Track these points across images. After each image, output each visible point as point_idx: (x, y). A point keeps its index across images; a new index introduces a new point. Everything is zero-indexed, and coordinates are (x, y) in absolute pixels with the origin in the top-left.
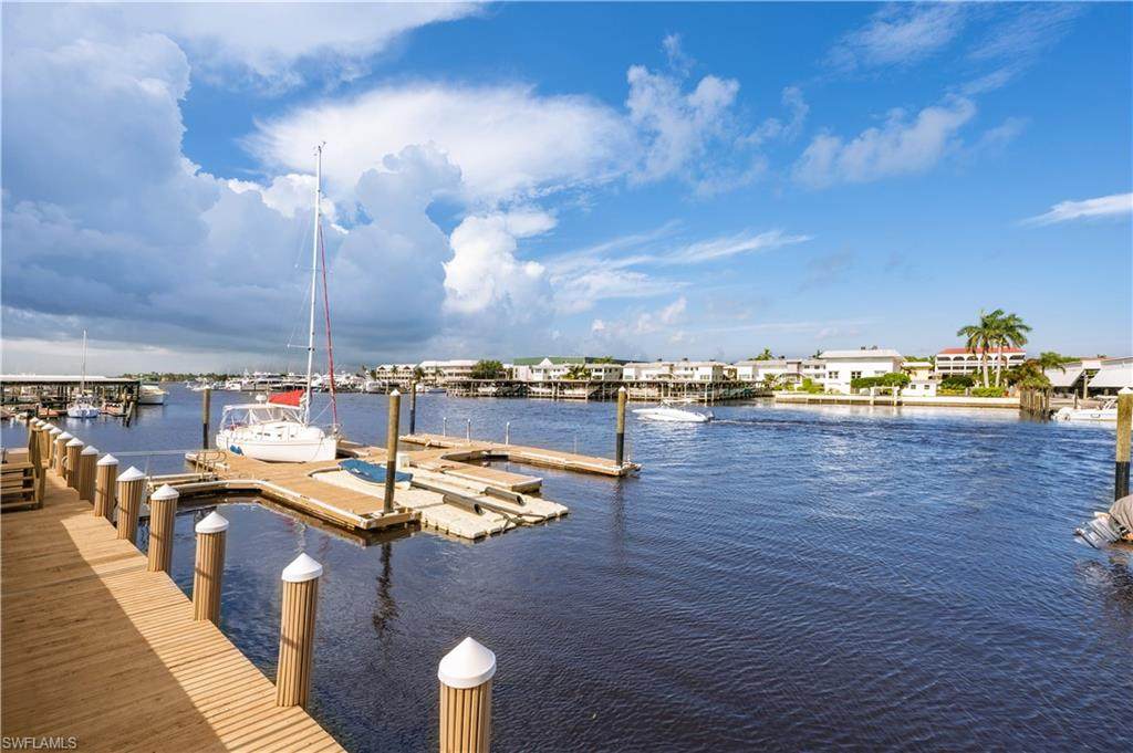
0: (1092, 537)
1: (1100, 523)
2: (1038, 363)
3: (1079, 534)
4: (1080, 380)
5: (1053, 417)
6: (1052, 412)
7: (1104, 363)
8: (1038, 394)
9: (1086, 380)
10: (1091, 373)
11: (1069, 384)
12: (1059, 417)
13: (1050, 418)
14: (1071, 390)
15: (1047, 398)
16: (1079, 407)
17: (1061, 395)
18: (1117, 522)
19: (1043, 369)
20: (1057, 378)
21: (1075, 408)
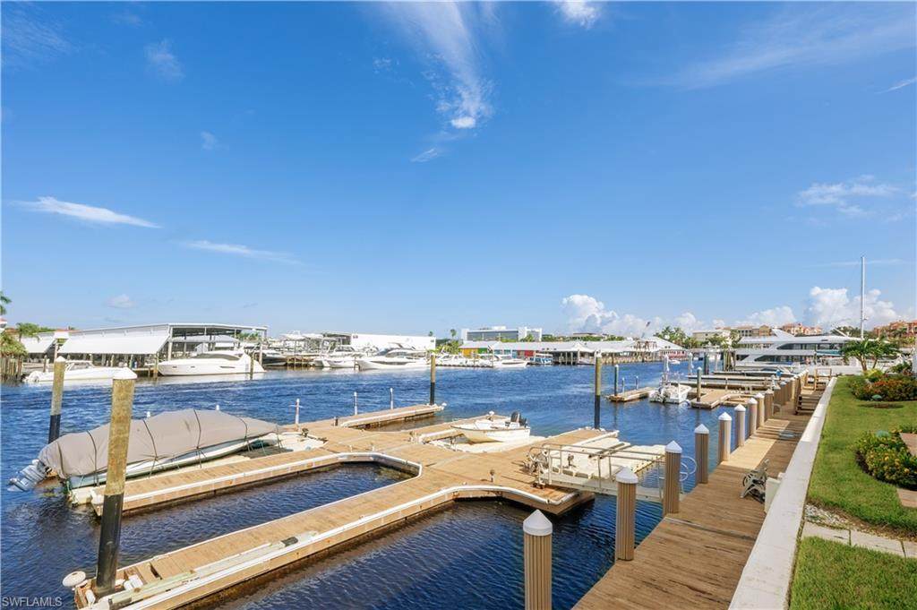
0: (23, 483)
1: (30, 470)
2: (15, 331)
3: (12, 484)
4: (52, 347)
5: (24, 380)
6: (24, 376)
7: (70, 334)
8: (12, 360)
9: (57, 347)
10: (61, 342)
11: (43, 350)
12: (29, 380)
13: (21, 381)
14: (43, 355)
15: (20, 363)
16: (47, 370)
17: (35, 360)
18: (44, 465)
19: (20, 337)
20: (32, 345)
21: (44, 371)
